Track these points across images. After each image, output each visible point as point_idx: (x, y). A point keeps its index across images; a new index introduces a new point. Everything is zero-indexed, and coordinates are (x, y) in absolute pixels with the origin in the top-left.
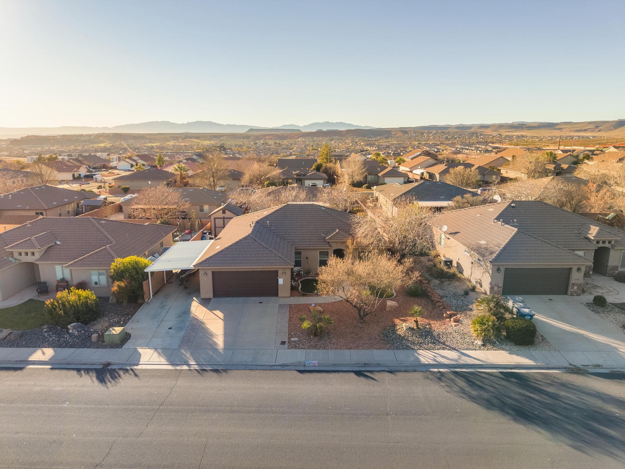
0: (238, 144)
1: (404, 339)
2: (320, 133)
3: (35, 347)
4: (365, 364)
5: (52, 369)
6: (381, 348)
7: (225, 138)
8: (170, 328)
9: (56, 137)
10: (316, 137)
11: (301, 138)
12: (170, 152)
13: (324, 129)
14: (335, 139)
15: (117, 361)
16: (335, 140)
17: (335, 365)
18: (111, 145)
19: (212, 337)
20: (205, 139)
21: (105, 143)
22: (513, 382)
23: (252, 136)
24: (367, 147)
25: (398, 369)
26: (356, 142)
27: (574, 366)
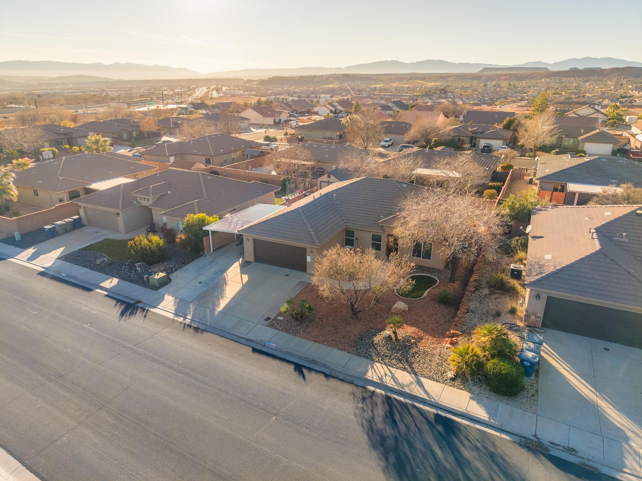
0: (465, 86)
1: (374, 347)
2: (574, 73)
3: (111, 276)
4: (313, 360)
5: (106, 296)
6: (344, 349)
7: (452, 79)
8: (200, 283)
9: (295, 77)
10: (566, 77)
11: (545, 79)
12: (388, 95)
13: (581, 67)
14: (592, 80)
15: (145, 301)
16: (591, 82)
17: (288, 353)
18: (339, 86)
19: (222, 298)
20: (431, 80)
21: (335, 84)
22: (437, 430)
23: (484, 76)
24: (634, 91)
25: (338, 375)
26: (622, 85)
27: (538, 439)
